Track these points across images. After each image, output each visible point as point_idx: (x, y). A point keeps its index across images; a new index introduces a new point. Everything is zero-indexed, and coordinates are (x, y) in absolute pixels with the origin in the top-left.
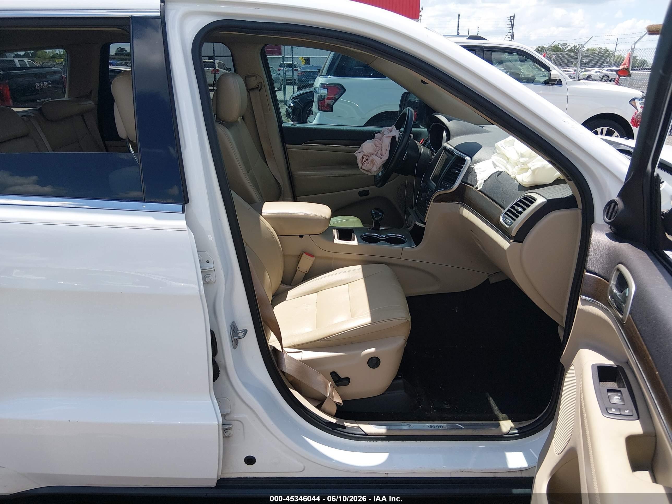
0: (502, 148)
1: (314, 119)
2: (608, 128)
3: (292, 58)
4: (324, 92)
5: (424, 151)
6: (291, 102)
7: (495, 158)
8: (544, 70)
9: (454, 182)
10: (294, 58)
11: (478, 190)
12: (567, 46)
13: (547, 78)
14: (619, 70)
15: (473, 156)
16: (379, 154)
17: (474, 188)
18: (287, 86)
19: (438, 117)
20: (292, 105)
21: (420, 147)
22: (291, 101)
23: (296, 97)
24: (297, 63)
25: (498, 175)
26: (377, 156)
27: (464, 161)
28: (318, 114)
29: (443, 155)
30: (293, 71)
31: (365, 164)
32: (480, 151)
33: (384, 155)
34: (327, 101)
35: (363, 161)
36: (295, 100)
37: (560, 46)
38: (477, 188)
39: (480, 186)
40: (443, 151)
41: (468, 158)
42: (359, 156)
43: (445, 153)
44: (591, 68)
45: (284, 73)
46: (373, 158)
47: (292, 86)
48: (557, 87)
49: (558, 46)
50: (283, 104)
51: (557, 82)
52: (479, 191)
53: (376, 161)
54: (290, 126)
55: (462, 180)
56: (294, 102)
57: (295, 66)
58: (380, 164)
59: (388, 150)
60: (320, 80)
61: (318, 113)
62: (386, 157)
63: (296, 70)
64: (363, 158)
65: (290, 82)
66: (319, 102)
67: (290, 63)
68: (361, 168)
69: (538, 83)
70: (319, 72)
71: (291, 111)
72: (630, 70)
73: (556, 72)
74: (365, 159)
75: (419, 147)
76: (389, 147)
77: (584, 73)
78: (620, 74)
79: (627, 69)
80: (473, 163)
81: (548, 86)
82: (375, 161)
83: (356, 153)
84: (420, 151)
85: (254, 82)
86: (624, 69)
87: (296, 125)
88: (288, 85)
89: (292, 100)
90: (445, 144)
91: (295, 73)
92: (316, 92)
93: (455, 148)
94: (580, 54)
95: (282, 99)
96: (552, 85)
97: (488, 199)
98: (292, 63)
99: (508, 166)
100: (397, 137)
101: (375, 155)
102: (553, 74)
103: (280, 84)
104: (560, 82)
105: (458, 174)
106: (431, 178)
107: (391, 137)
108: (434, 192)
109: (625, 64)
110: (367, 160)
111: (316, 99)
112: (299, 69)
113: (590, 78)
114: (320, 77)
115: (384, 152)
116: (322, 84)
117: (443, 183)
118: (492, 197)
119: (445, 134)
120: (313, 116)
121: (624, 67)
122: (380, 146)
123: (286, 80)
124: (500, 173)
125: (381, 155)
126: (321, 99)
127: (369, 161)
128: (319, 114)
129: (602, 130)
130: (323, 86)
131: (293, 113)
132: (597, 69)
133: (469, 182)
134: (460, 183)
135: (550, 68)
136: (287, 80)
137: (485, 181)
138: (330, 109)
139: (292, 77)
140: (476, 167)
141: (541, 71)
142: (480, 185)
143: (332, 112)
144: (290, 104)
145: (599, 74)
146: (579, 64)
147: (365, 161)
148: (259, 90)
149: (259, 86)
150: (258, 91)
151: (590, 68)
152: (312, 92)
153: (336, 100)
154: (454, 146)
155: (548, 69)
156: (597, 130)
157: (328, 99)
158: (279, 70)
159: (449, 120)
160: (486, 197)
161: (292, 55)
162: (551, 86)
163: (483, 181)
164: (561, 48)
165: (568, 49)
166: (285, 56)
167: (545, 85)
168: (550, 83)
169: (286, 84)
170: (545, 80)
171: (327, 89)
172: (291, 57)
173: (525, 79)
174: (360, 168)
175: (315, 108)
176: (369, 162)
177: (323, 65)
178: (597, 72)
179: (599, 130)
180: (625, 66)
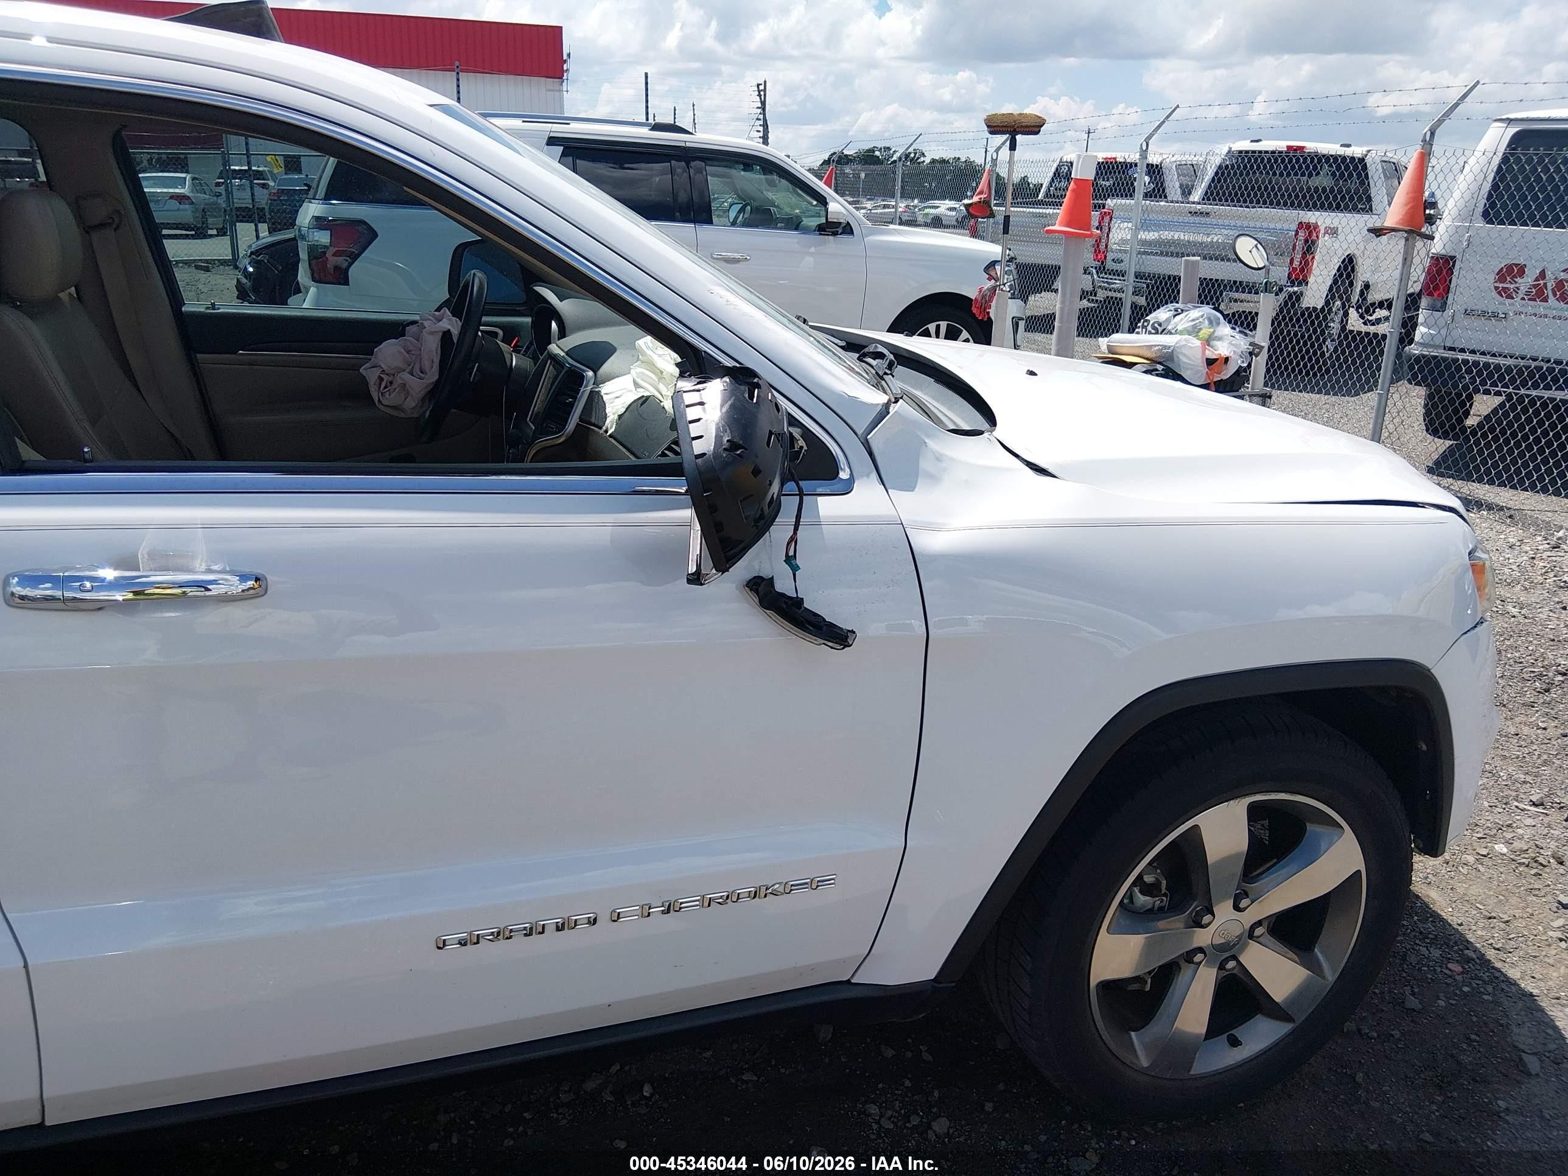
0: (649, 352)
1: (304, 300)
2: (948, 324)
3: (248, 157)
4: (323, 238)
5: (519, 363)
6: (249, 263)
7: (637, 370)
8: (815, 203)
9: (565, 421)
10: (252, 156)
11: (608, 434)
12: (891, 152)
13: (823, 220)
14: (971, 204)
15: (599, 369)
16: (417, 370)
17: (601, 432)
18: (237, 224)
19: (540, 292)
20: (251, 269)
21: (509, 356)
22: (247, 261)
23: (261, 249)
24: (265, 169)
25: (642, 405)
26: (413, 375)
27: (580, 379)
28: (313, 290)
29: (549, 370)
30: (252, 188)
31: (388, 393)
32: (612, 358)
33: (428, 371)
34: (332, 261)
35: (382, 387)
36: (258, 256)
37: (877, 153)
38: (606, 431)
39: (611, 427)
40: (549, 361)
41: (590, 373)
42: (371, 375)
43: (553, 366)
44: (939, 202)
45: (229, 193)
46: (403, 380)
47: (253, 225)
48: (845, 238)
49: (874, 152)
50: (232, 267)
51: (841, 228)
52: (610, 436)
53: (410, 386)
54: (202, 310)
55: (580, 418)
56: (255, 263)
57: (259, 175)
58: (420, 392)
59: (437, 360)
60: (311, 210)
61: (312, 288)
62: (433, 376)
63: (264, 186)
64: (381, 379)
65: (249, 215)
66: (314, 262)
67: (243, 168)
68: (379, 401)
69: (806, 230)
70: (309, 190)
71: (248, 284)
72: (992, 205)
73: (838, 207)
74: (387, 380)
75: (507, 356)
76: (437, 353)
77: (927, 211)
78: (976, 214)
79: (986, 203)
80: (597, 383)
81: (826, 237)
82: (408, 386)
83: (365, 369)
84: (508, 364)
85: (98, 211)
86: (980, 202)
87: (219, 309)
88: (241, 221)
89: (250, 256)
90: (553, 348)
91: (258, 191)
92: (303, 237)
93: (567, 353)
94: (899, 171)
95: (227, 256)
96: (835, 234)
97: (624, 450)
98: (247, 168)
99: (662, 387)
100: (455, 333)
101: (409, 373)
102: (831, 212)
103: (221, 219)
104: (848, 230)
105: (571, 405)
106: (530, 419)
107: (441, 334)
108: (530, 444)
109: (981, 193)
110: (391, 383)
111: (303, 255)
112: (271, 183)
113: (937, 223)
114: (311, 202)
115: (426, 364)
116: (317, 218)
117: (547, 426)
118: (629, 446)
119: (554, 325)
120: (301, 294)
121: (981, 199)
122: (418, 353)
123: (234, 210)
124: (644, 400)
125: (422, 372)
126: (317, 255)
127: (395, 386)
128: (315, 289)
129: (938, 327)
130: (320, 223)
131: (255, 289)
132: (951, 202)
133: (593, 420)
134: (578, 424)
135: (826, 198)
136: (238, 209)
137: (620, 416)
138: (341, 277)
139: (250, 201)
140: (606, 389)
141: (811, 204)
142: (611, 424)
143: (348, 285)
144: (246, 268)
145: (954, 213)
146: (899, 191)
147: (386, 387)
148: (115, 230)
149: (114, 220)
150: (113, 231)
151: (936, 202)
152: (294, 239)
153: (354, 257)
154: (566, 350)
155: (823, 201)
156: (928, 328)
157: (336, 254)
158: (218, 184)
159: (561, 298)
160: (620, 447)
161: (247, 150)
162: (831, 238)
163: (616, 417)
164: (878, 157)
165: (893, 159)
166: (228, 151)
167: (820, 234)
168: (827, 230)
169: (235, 218)
170: (820, 225)
171: (329, 232)
172: (244, 154)
173: (782, 220)
174: (376, 402)
175: (303, 275)
176: (395, 389)
177: (318, 175)
178: (951, 209)
179: (932, 327)
180: (983, 196)
